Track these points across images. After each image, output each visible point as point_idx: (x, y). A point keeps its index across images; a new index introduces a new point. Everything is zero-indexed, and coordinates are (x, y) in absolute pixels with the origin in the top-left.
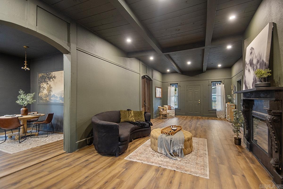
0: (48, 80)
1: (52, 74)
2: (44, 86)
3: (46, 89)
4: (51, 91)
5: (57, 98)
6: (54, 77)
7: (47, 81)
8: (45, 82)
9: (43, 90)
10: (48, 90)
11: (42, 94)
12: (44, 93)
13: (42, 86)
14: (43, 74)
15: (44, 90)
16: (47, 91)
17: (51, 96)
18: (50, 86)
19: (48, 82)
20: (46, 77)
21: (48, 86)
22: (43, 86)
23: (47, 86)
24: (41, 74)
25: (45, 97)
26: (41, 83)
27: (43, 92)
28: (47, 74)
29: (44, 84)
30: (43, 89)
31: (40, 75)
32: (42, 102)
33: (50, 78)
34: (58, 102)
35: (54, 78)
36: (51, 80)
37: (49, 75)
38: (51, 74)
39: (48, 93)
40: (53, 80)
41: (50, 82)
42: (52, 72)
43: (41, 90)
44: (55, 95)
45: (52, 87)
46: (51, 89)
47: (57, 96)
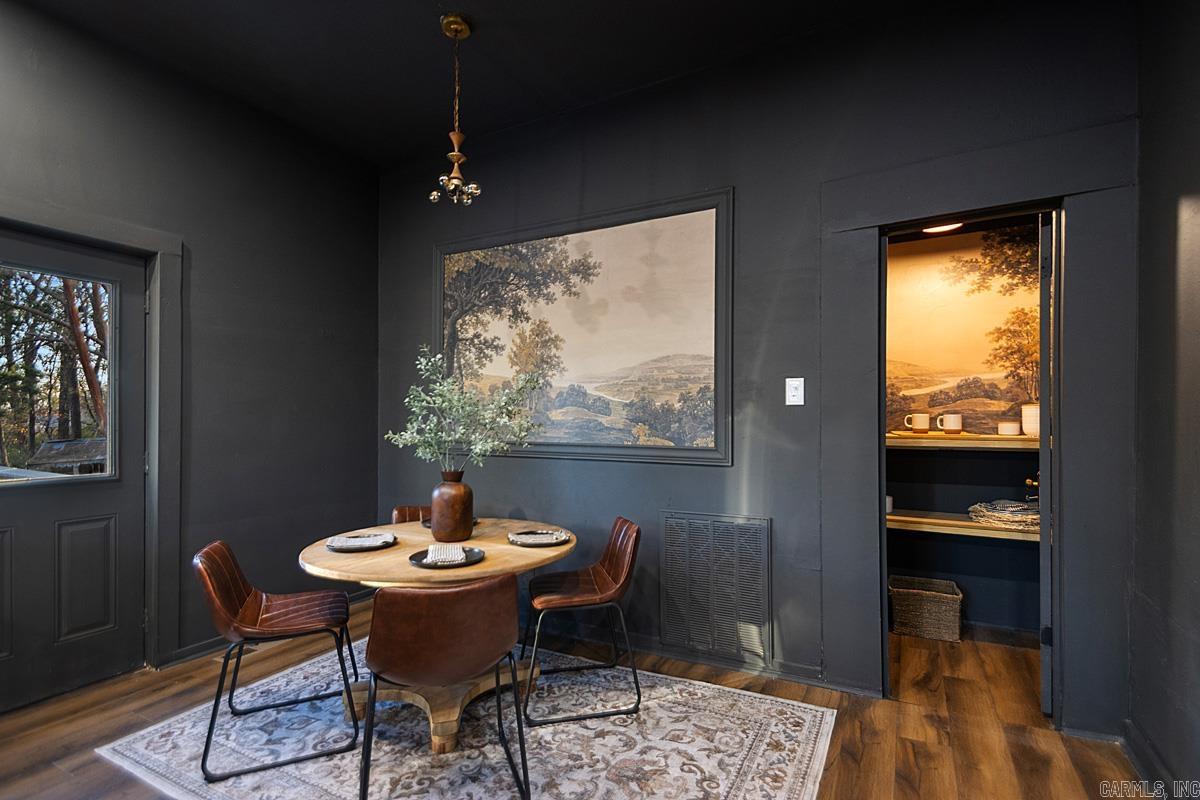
0: (520, 293)
1: (563, 252)
2: (489, 336)
3: (507, 351)
4: (552, 367)
5: (605, 408)
6: (575, 271)
7: (518, 300)
8: (497, 304)
9: (482, 356)
10: (523, 359)
11: (467, 383)
12: (488, 377)
13: (470, 335)
14: (479, 255)
15: (486, 356)
16: (514, 364)
17: (553, 396)
18: (541, 329)
19: (527, 307)
20: (508, 271)
21: (521, 336)
22: (477, 336)
23: (516, 331)
24: (465, 255)
26: (464, 313)
27: (476, 375)
28: (520, 254)
29: (485, 317)
30: (481, 351)
31: (457, 263)
33: (537, 283)
34: (610, 438)
35: (575, 279)
36: (556, 289)
37: (535, 255)
38: (554, 249)
39: (521, 377)
40: (569, 290)
41: (541, 301)
42: (559, 235)
43: (459, 362)
44: (590, 389)
45: (561, 336)
46: (554, 351)
47: (600, 398)
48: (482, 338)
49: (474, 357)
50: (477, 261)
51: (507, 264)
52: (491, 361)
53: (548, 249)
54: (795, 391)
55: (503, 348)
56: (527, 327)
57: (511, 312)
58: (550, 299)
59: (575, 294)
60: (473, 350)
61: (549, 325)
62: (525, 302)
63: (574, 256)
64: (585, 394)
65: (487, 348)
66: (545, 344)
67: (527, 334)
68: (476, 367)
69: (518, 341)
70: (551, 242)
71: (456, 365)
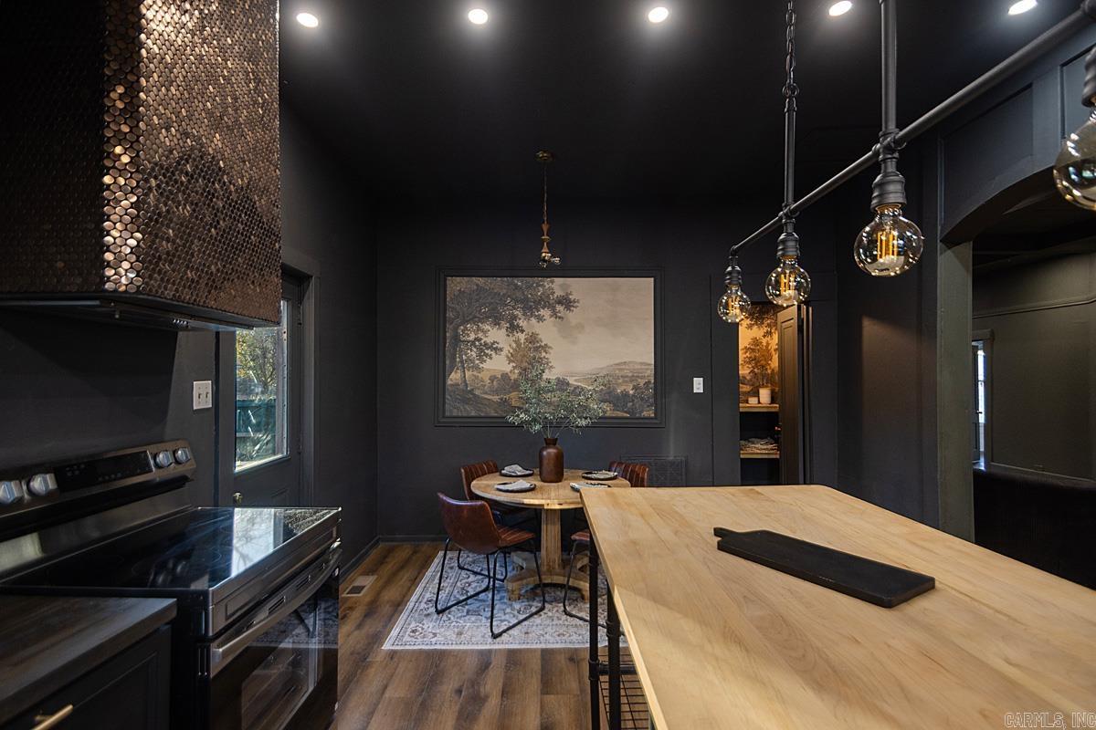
0: (516, 312)
1: (551, 288)
2: (489, 340)
3: (505, 352)
4: (542, 365)
6: (560, 302)
7: (515, 317)
8: (495, 318)
9: (482, 355)
10: (519, 358)
11: (468, 373)
12: (487, 370)
13: (471, 339)
14: (480, 281)
15: (486, 355)
16: (510, 361)
18: (533, 339)
19: (522, 323)
20: (507, 296)
21: (517, 342)
22: (476, 339)
23: (512, 339)
24: (466, 279)
25: (496, 392)
26: (465, 322)
27: (477, 368)
28: (516, 285)
29: (485, 327)
30: (481, 350)
31: (459, 284)
32: (473, 414)
33: (531, 307)
35: (559, 308)
36: (545, 313)
37: (528, 288)
38: (543, 286)
39: (516, 371)
40: (555, 314)
41: (533, 320)
42: (547, 277)
43: (461, 357)
44: (571, 381)
45: (549, 344)
46: (544, 354)
47: (578, 387)
48: (482, 341)
49: (475, 355)
50: (477, 285)
51: (505, 291)
52: (491, 358)
53: (538, 285)
54: (698, 385)
55: (501, 350)
56: (522, 337)
57: (508, 325)
58: (540, 319)
59: (560, 318)
60: (475, 350)
61: (539, 337)
62: (520, 319)
63: (559, 293)
64: (568, 384)
65: (487, 349)
66: (537, 349)
67: (522, 341)
68: (477, 362)
69: (514, 345)
70: (541, 281)
71: (458, 360)
